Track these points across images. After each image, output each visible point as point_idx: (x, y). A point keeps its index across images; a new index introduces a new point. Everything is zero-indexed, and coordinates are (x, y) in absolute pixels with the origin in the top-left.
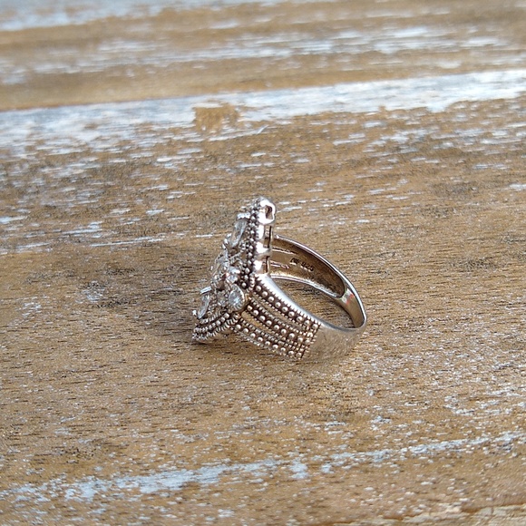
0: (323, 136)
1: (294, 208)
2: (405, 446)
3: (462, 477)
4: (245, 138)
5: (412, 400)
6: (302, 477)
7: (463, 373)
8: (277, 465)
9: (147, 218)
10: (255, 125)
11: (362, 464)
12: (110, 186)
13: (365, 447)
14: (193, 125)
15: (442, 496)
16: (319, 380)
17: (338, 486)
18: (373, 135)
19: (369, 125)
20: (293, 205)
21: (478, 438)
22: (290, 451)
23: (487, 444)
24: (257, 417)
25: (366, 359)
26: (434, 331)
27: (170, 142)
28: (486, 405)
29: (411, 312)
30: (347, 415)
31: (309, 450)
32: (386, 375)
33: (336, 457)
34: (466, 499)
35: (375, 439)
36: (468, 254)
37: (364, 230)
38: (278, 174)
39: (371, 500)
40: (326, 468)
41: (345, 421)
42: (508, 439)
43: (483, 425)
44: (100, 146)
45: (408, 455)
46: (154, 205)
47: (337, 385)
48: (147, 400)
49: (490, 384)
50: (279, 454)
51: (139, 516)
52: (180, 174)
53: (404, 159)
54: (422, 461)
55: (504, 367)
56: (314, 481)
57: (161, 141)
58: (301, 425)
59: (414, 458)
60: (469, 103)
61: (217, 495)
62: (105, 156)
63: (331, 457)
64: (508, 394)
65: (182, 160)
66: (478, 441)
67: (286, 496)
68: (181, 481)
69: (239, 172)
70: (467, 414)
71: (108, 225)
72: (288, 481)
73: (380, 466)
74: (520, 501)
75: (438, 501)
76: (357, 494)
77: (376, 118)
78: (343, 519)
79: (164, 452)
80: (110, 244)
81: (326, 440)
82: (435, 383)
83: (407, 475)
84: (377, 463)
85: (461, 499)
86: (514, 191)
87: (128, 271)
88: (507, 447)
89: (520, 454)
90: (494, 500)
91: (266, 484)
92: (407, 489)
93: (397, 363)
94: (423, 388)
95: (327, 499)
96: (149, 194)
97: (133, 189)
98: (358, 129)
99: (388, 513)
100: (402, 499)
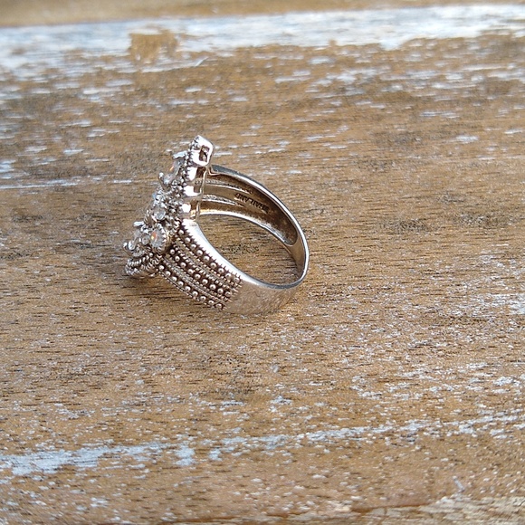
0: (265, 72)
1: (224, 154)
2: (302, 431)
3: (358, 470)
4: (182, 71)
5: (317, 379)
6: (187, 464)
7: (376, 350)
8: (162, 449)
9: (63, 158)
10: (194, 56)
11: (254, 451)
12: (29, 121)
13: (259, 432)
14: (127, 54)
15: (333, 492)
16: (222, 353)
17: (224, 476)
18: (319, 72)
19: (316, 61)
20: (223, 150)
21: (381, 426)
22: (179, 433)
23: (390, 434)
24: (150, 393)
25: (275, 330)
26: (352, 301)
27: (100, 73)
28: (396, 388)
29: (332, 279)
30: (246, 393)
31: (199, 433)
32: (294, 350)
33: (227, 441)
34: (357, 498)
35: (272, 423)
36: (401, 214)
37: (295, 182)
38: (211, 114)
39: (257, 494)
40: (215, 454)
41: (243, 400)
42: (413, 428)
43: (389, 410)
44: (24, 75)
45: (304, 443)
46: (73, 144)
47: (240, 359)
48: (35, 368)
49: (403, 364)
50: (166, 436)
51: (7, 500)
52: (106, 109)
53: (348, 101)
54: (318, 450)
55: (421, 346)
56: (200, 469)
57: (91, 71)
58: (196, 403)
59: (310, 446)
60: (426, 41)
61: (92, 481)
62: (29, 85)
63: (222, 441)
64: (421, 377)
65: (110, 93)
66: (382, 429)
67: (167, 485)
68: (58, 463)
69: (170, 110)
70: (374, 398)
71: (21, 163)
72: (172, 468)
73: (272, 454)
74: (416, 503)
75: (328, 498)
76: (243, 486)
77: (324, 53)
78: (224, 515)
79: (44, 428)
80: (20, 186)
81: (219, 422)
82: (345, 361)
83: (299, 466)
84: (270, 450)
85: (353, 497)
86: (460, 144)
87: (35, 218)
88: (411, 439)
89: (424, 447)
90: (389, 499)
91: (147, 471)
92: (297, 482)
93: (307, 336)
94: (331, 366)
95: (210, 490)
96: (70, 131)
97: (52, 124)
98: (303, 66)
99: (272, 509)
100: (290, 493)
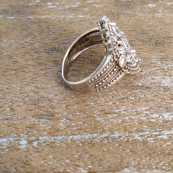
1: (53, 7)
2: (72, 135)
3: (92, 154)
5: (80, 111)
6: (23, 148)
7: (105, 99)
8: (14, 140)
11: (51, 143)
13: (54, 134)
15: (81, 164)
16: (43, 97)
17: (38, 154)
20: (53, 5)
21: (104, 134)
22: (22, 133)
23: (107, 138)
24: (12, 114)
28: (112, 117)
30: (51, 116)
31: (30, 133)
32: (73, 98)
33: (41, 138)
35: (60, 130)
37: (81, 21)
39: (50, 163)
40: (35, 144)
41: (49, 119)
42: (117, 135)
43: (108, 127)
45: (72, 140)
47: (50, 100)
49: (116, 106)
50: (17, 134)
54: (77, 144)
55: (124, 98)
56: (28, 150)
58: (30, 120)
59: (74, 142)
63: (39, 138)
64: (122, 112)
67: (14, 157)
70: (102, 121)
72: (17, 149)
73: (58, 145)
74: (114, 170)
75: (79, 166)
76: (45, 159)
81: (39, 129)
82: (92, 103)
83: (69, 151)
84: (58, 143)
85: (89, 166)
86: (149, 8)
88: (115, 140)
89: (120, 145)
90: (103, 168)
91: (7, 150)
92: (67, 158)
94: (86, 106)
95: (31, 160)
100: (64, 163)
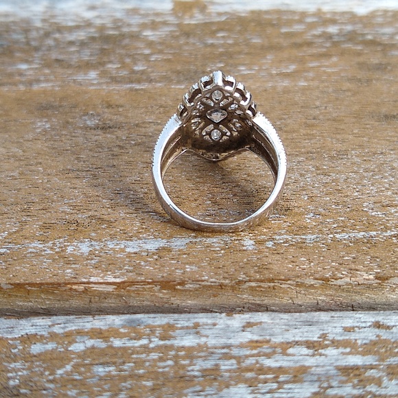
0: (273, 25)
1: (249, 72)
2: (331, 233)
3: (376, 256)
4: (212, 23)
5: (338, 204)
6: (251, 249)
7: (378, 188)
8: (231, 240)
9: (133, 72)
10: (220, 14)
11: (298, 243)
12: (105, 49)
13: (300, 233)
14: (171, 12)
15: (360, 267)
17: (278, 256)
18: (312, 26)
19: (309, 20)
20: (248, 70)
21: (389, 231)
23: (395, 236)
24: (217, 209)
25: (302, 175)
26: (356, 159)
27: (153, 22)
28: (395, 210)
29: (339, 146)
30: (287, 211)
31: (256, 232)
32: (318, 187)
33: (277, 237)
34: (379, 271)
35: (308, 228)
36: (384, 110)
37: (303, 90)
38: (237, 49)
39: (305, 266)
40: (270, 244)
41: (285, 215)
43: (393, 223)
44: (98, 22)
45: (333, 239)
46: (140, 63)
48: (132, 192)
51: (124, 266)
52: (160, 44)
53: (335, 44)
54: (345, 244)
56: (260, 252)
57: (146, 22)
59: (338, 241)
60: (386, 12)
61: (185, 256)
62: (102, 28)
63: (274, 237)
65: (162, 35)
66: (389, 233)
67: (239, 260)
68: (157, 246)
69: (206, 45)
70: (381, 216)
71: (104, 74)
72: (240, 251)
73: (312, 245)
75: (357, 270)
76: (293, 262)
77: (314, 15)
78: (283, 278)
79: (144, 226)
80: (104, 87)
81: (269, 227)
82: (356, 194)
83: (333, 252)
84: (310, 243)
85: (375, 270)
87: (118, 106)
91: (222, 252)
92: (332, 261)
93: (325, 179)
94: (346, 197)
95: (270, 263)
96: (136, 56)
97: (123, 52)
98: (300, 21)
99: (317, 276)
100: (329, 267)
